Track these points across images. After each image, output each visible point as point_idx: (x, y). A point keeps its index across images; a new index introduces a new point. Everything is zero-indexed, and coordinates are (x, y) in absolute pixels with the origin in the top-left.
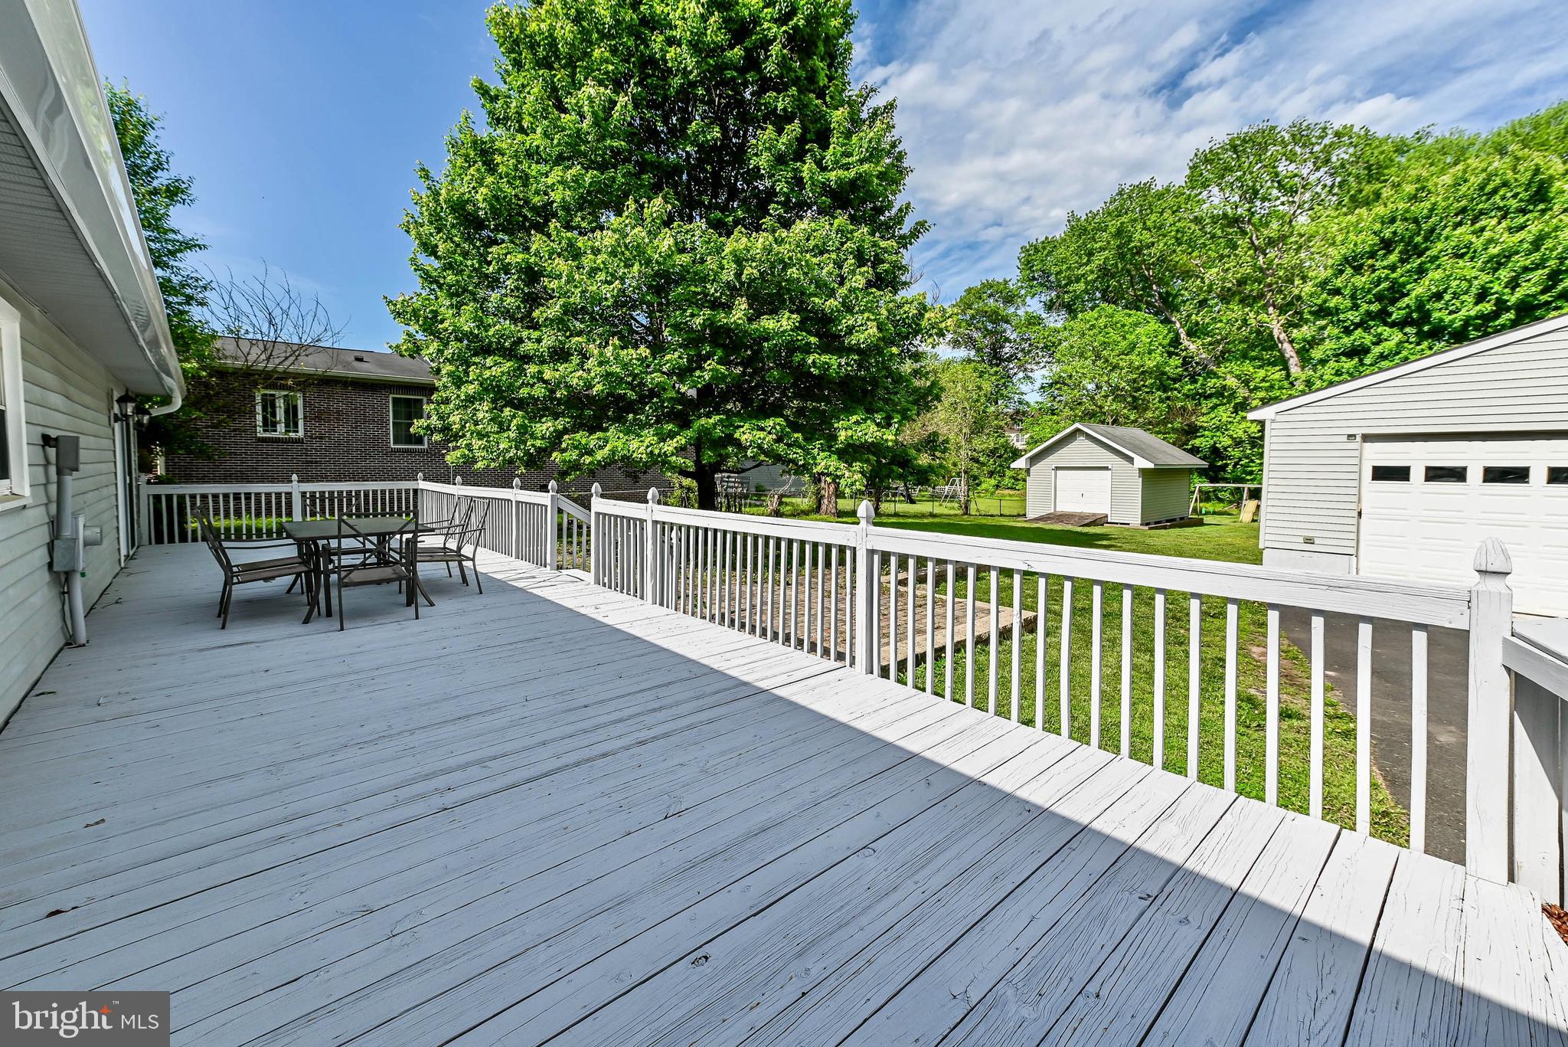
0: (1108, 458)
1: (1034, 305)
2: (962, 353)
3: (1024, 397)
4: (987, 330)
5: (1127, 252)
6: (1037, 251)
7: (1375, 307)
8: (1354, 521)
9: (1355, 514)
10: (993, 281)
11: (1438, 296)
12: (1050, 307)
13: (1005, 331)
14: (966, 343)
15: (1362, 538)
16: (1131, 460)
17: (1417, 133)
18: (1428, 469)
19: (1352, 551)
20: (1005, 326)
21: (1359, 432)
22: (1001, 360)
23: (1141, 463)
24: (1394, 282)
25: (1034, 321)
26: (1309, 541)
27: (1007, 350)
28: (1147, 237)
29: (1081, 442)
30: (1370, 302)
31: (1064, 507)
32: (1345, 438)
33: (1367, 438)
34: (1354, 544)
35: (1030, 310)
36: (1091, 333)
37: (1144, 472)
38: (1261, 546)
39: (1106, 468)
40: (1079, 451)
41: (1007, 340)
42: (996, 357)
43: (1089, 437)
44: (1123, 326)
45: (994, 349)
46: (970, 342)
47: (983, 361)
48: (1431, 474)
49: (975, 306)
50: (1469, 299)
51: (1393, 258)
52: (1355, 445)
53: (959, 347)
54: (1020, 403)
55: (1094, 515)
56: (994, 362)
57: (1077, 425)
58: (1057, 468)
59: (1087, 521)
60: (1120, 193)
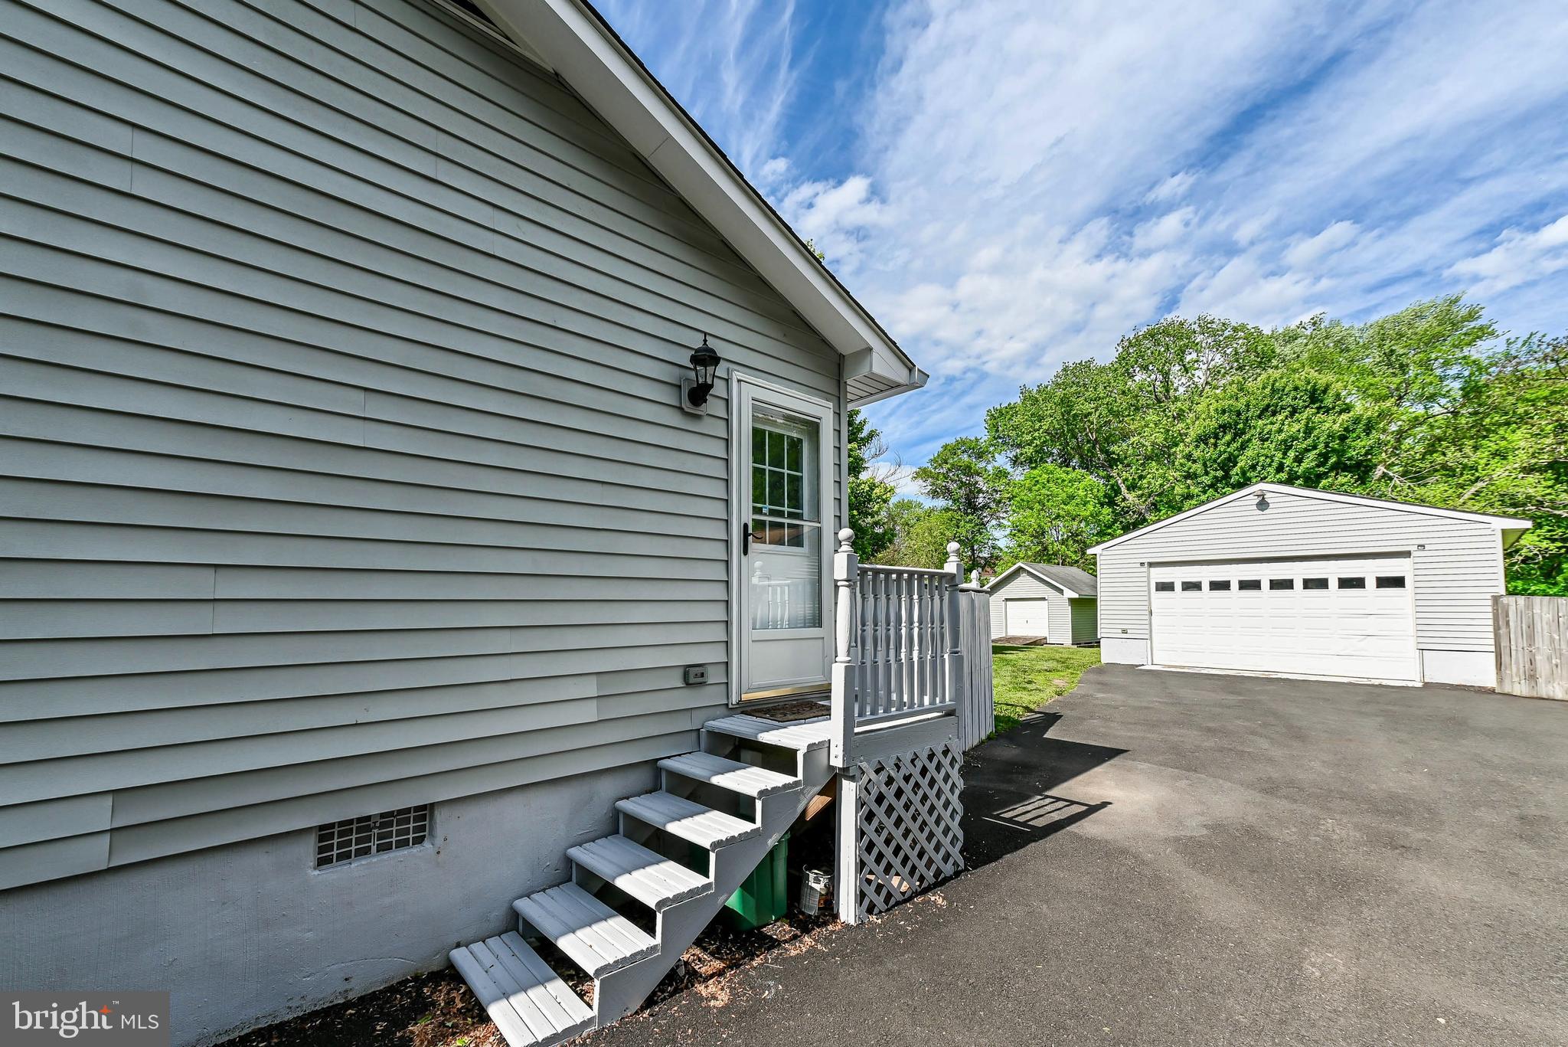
0: (1043, 590)
1: (1002, 460)
2: (941, 503)
3: (997, 542)
4: (962, 482)
5: (1072, 420)
6: (1002, 414)
7: (1220, 473)
8: (1147, 617)
9: (1147, 613)
10: (966, 438)
11: (1253, 467)
12: (1015, 462)
13: (977, 483)
14: (944, 493)
15: (1153, 629)
16: (1061, 591)
17: (1313, 319)
18: (1183, 583)
19: (1147, 637)
20: (977, 478)
21: (1146, 561)
22: (975, 509)
23: (1070, 594)
24: (1231, 454)
25: (1001, 474)
26: (1124, 631)
27: (980, 500)
28: (1088, 407)
29: (1023, 578)
30: (1216, 470)
31: (1012, 633)
32: (1139, 565)
33: (1151, 565)
34: (1148, 632)
35: (996, 465)
36: (1036, 488)
37: (1072, 601)
38: (1099, 637)
39: (1044, 599)
40: (1023, 585)
41: (980, 491)
42: (971, 505)
43: (1030, 574)
44: (1063, 481)
45: (968, 498)
46: (946, 492)
47: (960, 509)
48: (1185, 586)
49: (951, 461)
50: (1271, 470)
51: (1228, 437)
52: (1145, 569)
53: (938, 498)
54: (994, 548)
55: (1036, 637)
56: (969, 511)
57: (1020, 564)
58: (1007, 600)
59: (1028, 642)
60: (1065, 370)
